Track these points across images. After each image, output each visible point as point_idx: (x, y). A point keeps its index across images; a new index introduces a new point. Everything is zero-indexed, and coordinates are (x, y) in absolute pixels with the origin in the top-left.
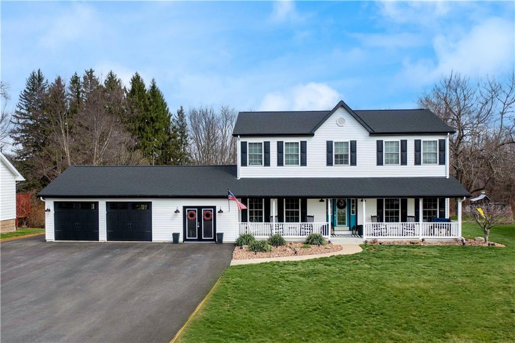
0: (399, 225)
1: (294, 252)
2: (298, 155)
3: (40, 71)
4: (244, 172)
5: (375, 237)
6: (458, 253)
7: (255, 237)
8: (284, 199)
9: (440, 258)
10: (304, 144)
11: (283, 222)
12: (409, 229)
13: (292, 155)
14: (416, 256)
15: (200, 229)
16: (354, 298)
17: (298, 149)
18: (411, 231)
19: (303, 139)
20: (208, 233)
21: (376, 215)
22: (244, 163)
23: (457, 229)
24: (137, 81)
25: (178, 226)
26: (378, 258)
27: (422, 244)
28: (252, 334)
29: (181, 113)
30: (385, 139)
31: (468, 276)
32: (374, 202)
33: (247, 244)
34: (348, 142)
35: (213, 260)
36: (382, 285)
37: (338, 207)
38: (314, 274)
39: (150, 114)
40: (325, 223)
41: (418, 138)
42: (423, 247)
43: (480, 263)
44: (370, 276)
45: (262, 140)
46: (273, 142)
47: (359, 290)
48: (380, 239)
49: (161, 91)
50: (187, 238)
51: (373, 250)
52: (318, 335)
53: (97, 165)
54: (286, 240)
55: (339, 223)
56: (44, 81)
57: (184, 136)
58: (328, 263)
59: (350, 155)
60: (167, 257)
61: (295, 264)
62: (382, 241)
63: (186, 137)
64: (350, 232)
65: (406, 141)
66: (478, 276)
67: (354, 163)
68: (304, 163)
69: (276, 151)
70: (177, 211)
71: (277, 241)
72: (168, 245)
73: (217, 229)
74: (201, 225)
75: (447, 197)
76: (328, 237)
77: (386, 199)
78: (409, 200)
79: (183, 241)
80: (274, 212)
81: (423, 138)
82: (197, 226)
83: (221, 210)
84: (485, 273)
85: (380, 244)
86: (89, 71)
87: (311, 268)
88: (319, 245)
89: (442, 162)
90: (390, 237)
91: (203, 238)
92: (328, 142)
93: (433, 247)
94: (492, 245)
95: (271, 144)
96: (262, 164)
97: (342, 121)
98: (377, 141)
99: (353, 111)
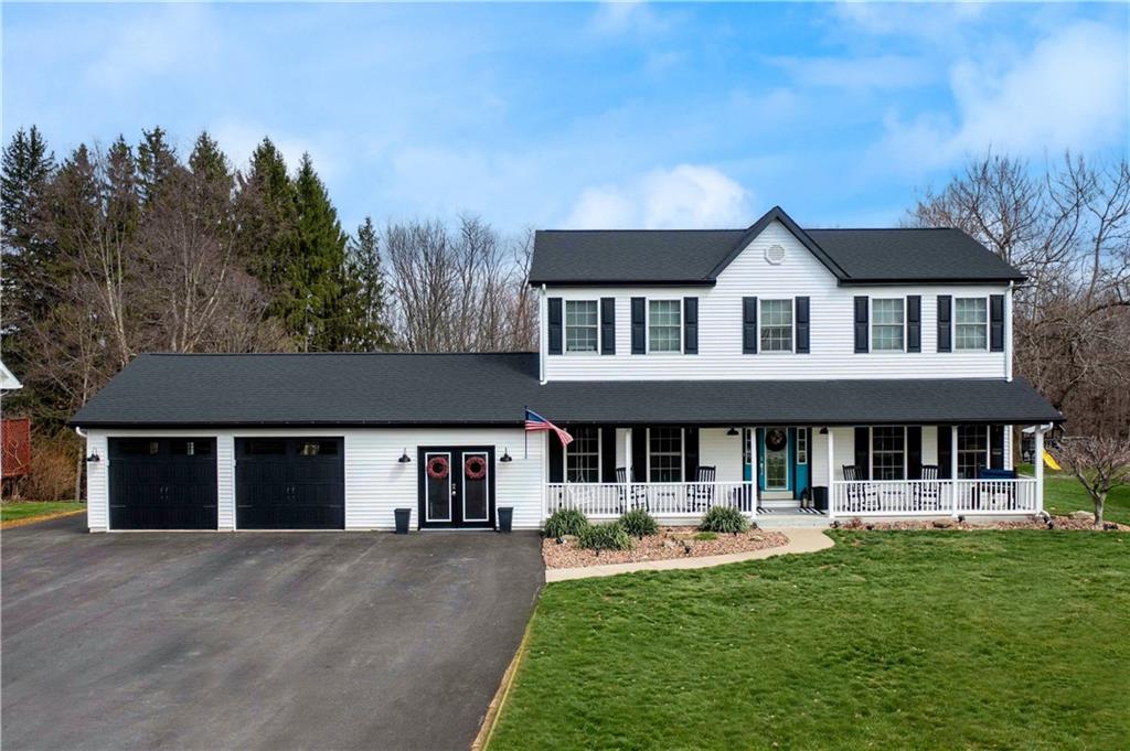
0: (904, 485)
1: (683, 549)
2: (679, 328)
3: (37, 131)
4: (556, 369)
5: (856, 513)
6: (1045, 547)
7: (589, 516)
8: (648, 430)
9: (1012, 558)
10: (692, 305)
11: (645, 481)
12: (930, 496)
13: (665, 330)
14: (958, 553)
15: (458, 500)
16: (858, 649)
17: (679, 315)
18: (928, 499)
19: (691, 293)
20: (476, 510)
21: (853, 464)
22: (555, 348)
23: (1032, 497)
24: (267, 158)
25: (405, 491)
26: (875, 559)
27: (960, 528)
28: (655, 737)
29: (366, 233)
30: (873, 294)
31: (1087, 597)
32: (850, 432)
33: (570, 533)
34: (791, 301)
35: (502, 570)
36: (908, 619)
37: (769, 448)
38: (747, 597)
39: (300, 235)
40: (740, 483)
41: (944, 291)
42: (966, 534)
43: (1102, 566)
44: (876, 601)
45: (596, 295)
46: (623, 300)
47: (861, 631)
48: (868, 517)
49: (322, 181)
50: (428, 520)
51: (855, 542)
52: (808, 734)
53: (191, 352)
54: (658, 522)
55: (771, 483)
56: (46, 155)
57: (373, 287)
58: (768, 572)
59: (795, 328)
60: (392, 565)
61: (695, 575)
62: (871, 521)
63: (379, 288)
64: (796, 504)
65: (919, 298)
66: (1108, 596)
67: (803, 347)
68: (692, 347)
69: (630, 319)
70: (404, 459)
71: (639, 525)
72: (383, 537)
73: (497, 500)
74: (459, 489)
75: (1009, 423)
76: (751, 515)
77: (874, 429)
78: (925, 430)
79: (419, 528)
80: (625, 459)
81: (957, 293)
82: (451, 493)
83: (506, 456)
84: (1121, 590)
85: (869, 528)
86: (153, 132)
87: (734, 583)
88: (735, 533)
89: (998, 345)
90: (887, 513)
91: (465, 520)
92: (745, 300)
93: (987, 534)
94: (1113, 527)
95: (616, 303)
96: (596, 349)
97: (777, 252)
98: (856, 298)
99: (803, 231)
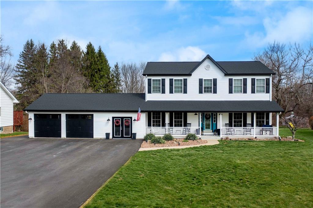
0: (241, 129)
1: (178, 144)
2: (182, 87)
3: (32, 41)
4: (149, 97)
5: (228, 136)
6: (276, 145)
7: (155, 135)
8: (174, 113)
9: (266, 147)
10: (185, 80)
11: (173, 126)
12: (248, 132)
13: (178, 87)
14: (251, 146)
15: (122, 131)
16: (212, 169)
17: (182, 83)
18: (249, 132)
19: (185, 78)
20: (127, 134)
21: (228, 123)
22: (149, 92)
23: (276, 132)
24: (90, 47)
25: (109, 129)
26: (229, 147)
27: (255, 140)
29: (116, 66)
30: (234, 78)
31: (281, 157)
32: (227, 114)
33: (150, 140)
34: (212, 80)
36: (229, 161)
37: (206, 118)
38: (189, 155)
39: (98, 67)
40: (198, 128)
41: (253, 77)
42: (256, 141)
43: (289, 150)
44: (223, 157)
45: (160, 78)
46: (167, 79)
47: (215, 164)
49: (104, 53)
50: (115, 136)
51: (225, 143)
54: (173, 137)
55: (206, 128)
56: (35, 46)
57: (118, 80)
58: (198, 149)
59: (212, 87)
61: (178, 150)
62: (231, 138)
63: (120, 81)
64: (213, 133)
65: (246, 79)
66: (287, 157)
67: (215, 92)
68: (185, 92)
69: (169, 84)
70: (109, 120)
71: (168, 138)
72: (102, 140)
73: (133, 131)
74: (123, 128)
75: (271, 112)
76: (199, 136)
77: (234, 113)
78: (248, 114)
79: (112, 138)
80: (167, 121)
81: (256, 78)
82: (121, 129)
83: (135, 119)
84: (292, 155)
85: (230, 140)
86: (61, 41)
87: (187, 152)
88: (193, 140)
89: (268, 92)
90: (236, 136)
91: (124, 136)
92: (200, 79)
93: (262, 141)
94: (297, 140)
95: (166, 80)
96: (160, 92)
97: (208, 67)
98: (229, 79)
99: (216, 62)
